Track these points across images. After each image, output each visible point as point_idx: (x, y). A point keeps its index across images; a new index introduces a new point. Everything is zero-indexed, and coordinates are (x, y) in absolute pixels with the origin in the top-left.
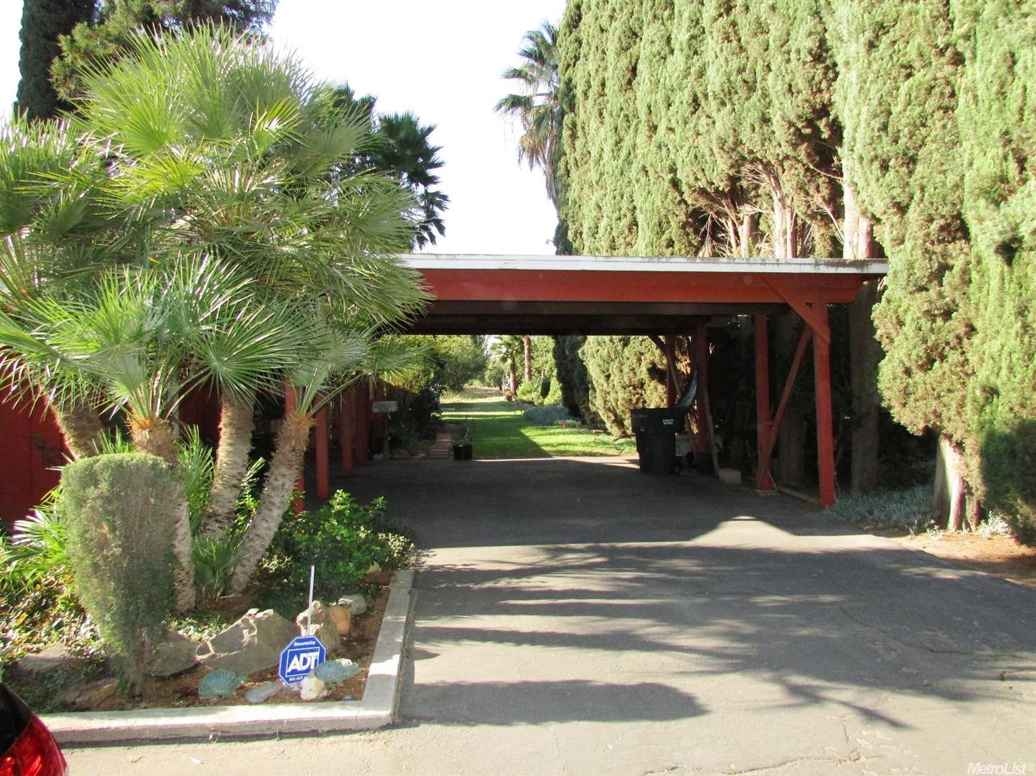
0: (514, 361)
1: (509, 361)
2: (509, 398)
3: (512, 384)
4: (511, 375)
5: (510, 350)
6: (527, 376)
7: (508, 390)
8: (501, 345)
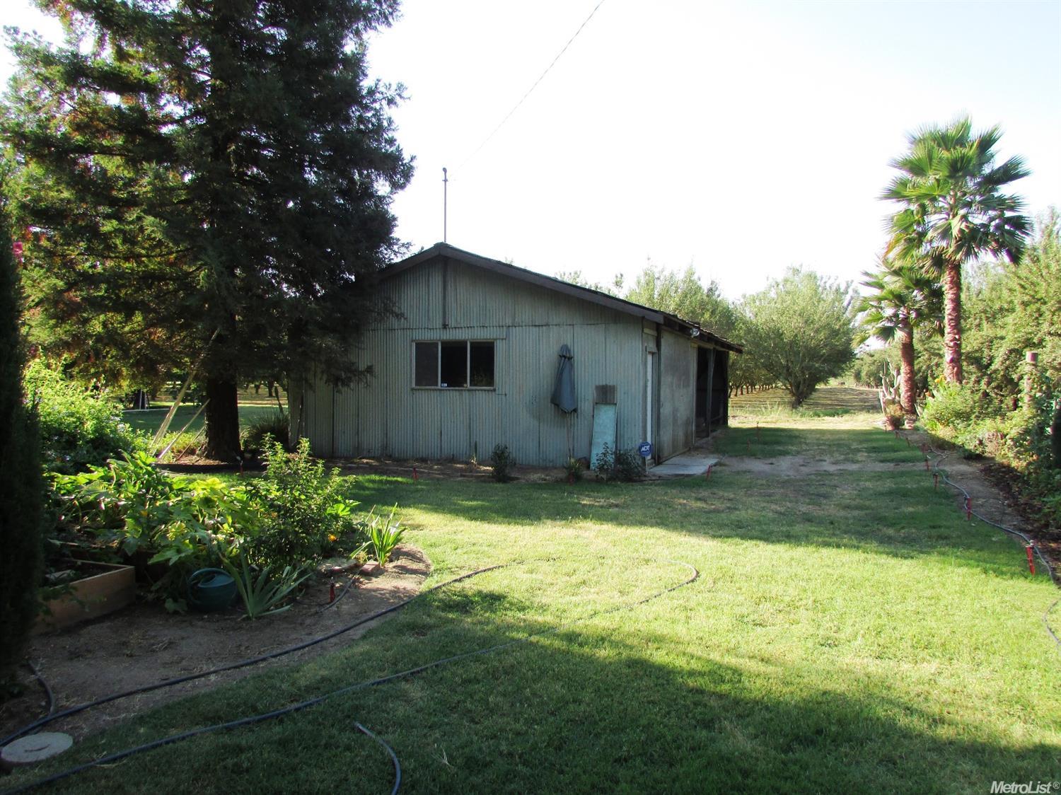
0: (910, 335)
1: (900, 335)
2: (896, 422)
3: (903, 389)
4: (904, 368)
5: (902, 312)
6: (947, 370)
7: (893, 402)
8: (880, 300)
